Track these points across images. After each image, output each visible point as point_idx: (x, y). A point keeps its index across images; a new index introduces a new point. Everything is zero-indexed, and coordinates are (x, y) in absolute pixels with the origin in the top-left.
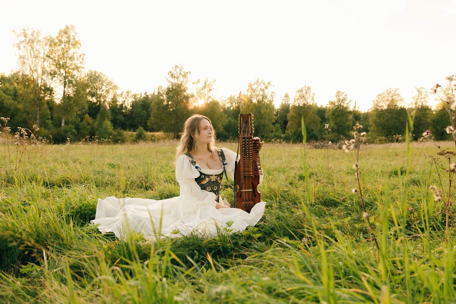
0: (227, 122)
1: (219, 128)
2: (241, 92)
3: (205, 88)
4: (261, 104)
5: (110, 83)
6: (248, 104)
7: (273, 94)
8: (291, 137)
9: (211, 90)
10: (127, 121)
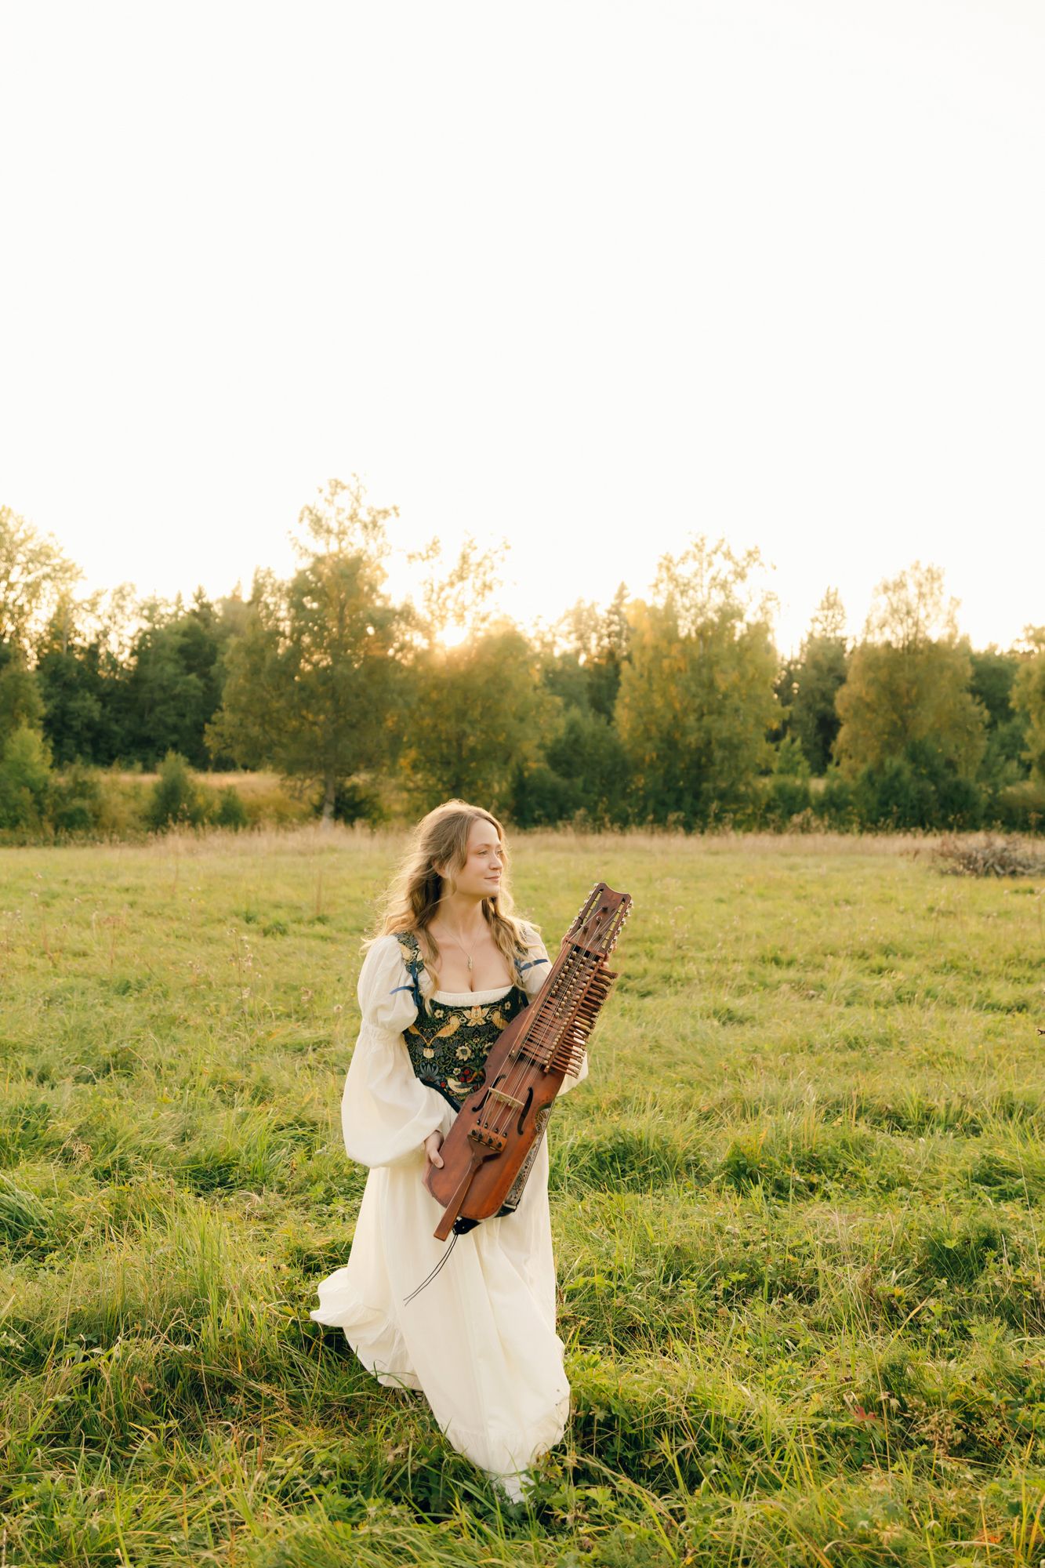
0: (562, 732)
1: (526, 759)
2: (623, 588)
3: (461, 578)
4: (715, 650)
5: (40, 556)
6: (656, 648)
7: (769, 605)
8: (855, 793)
9: (490, 588)
10: (117, 721)
